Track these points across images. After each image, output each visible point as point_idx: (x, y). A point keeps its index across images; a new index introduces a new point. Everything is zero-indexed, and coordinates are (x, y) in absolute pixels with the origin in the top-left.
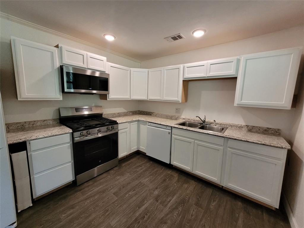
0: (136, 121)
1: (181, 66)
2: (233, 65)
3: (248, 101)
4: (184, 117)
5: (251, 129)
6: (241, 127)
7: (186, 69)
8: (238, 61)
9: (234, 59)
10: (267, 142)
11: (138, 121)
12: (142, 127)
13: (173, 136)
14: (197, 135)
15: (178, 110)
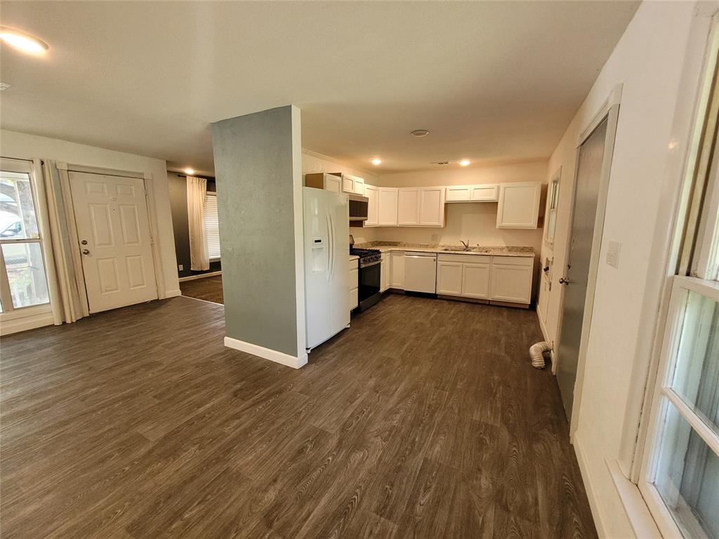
0: (388, 252)
1: (443, 188)
2: (494, 191)
3: (508, 224)
4: (443, 244)
5: (511, 249)
6: (503, 249)
7: (448, 192)
8: (499, 187)
9: (495, 185)
10: (522, 255)
11: (391, 251)
12: (396, 258)
13: (438, 262)
14: (464, 256)
15: (434, 237)
